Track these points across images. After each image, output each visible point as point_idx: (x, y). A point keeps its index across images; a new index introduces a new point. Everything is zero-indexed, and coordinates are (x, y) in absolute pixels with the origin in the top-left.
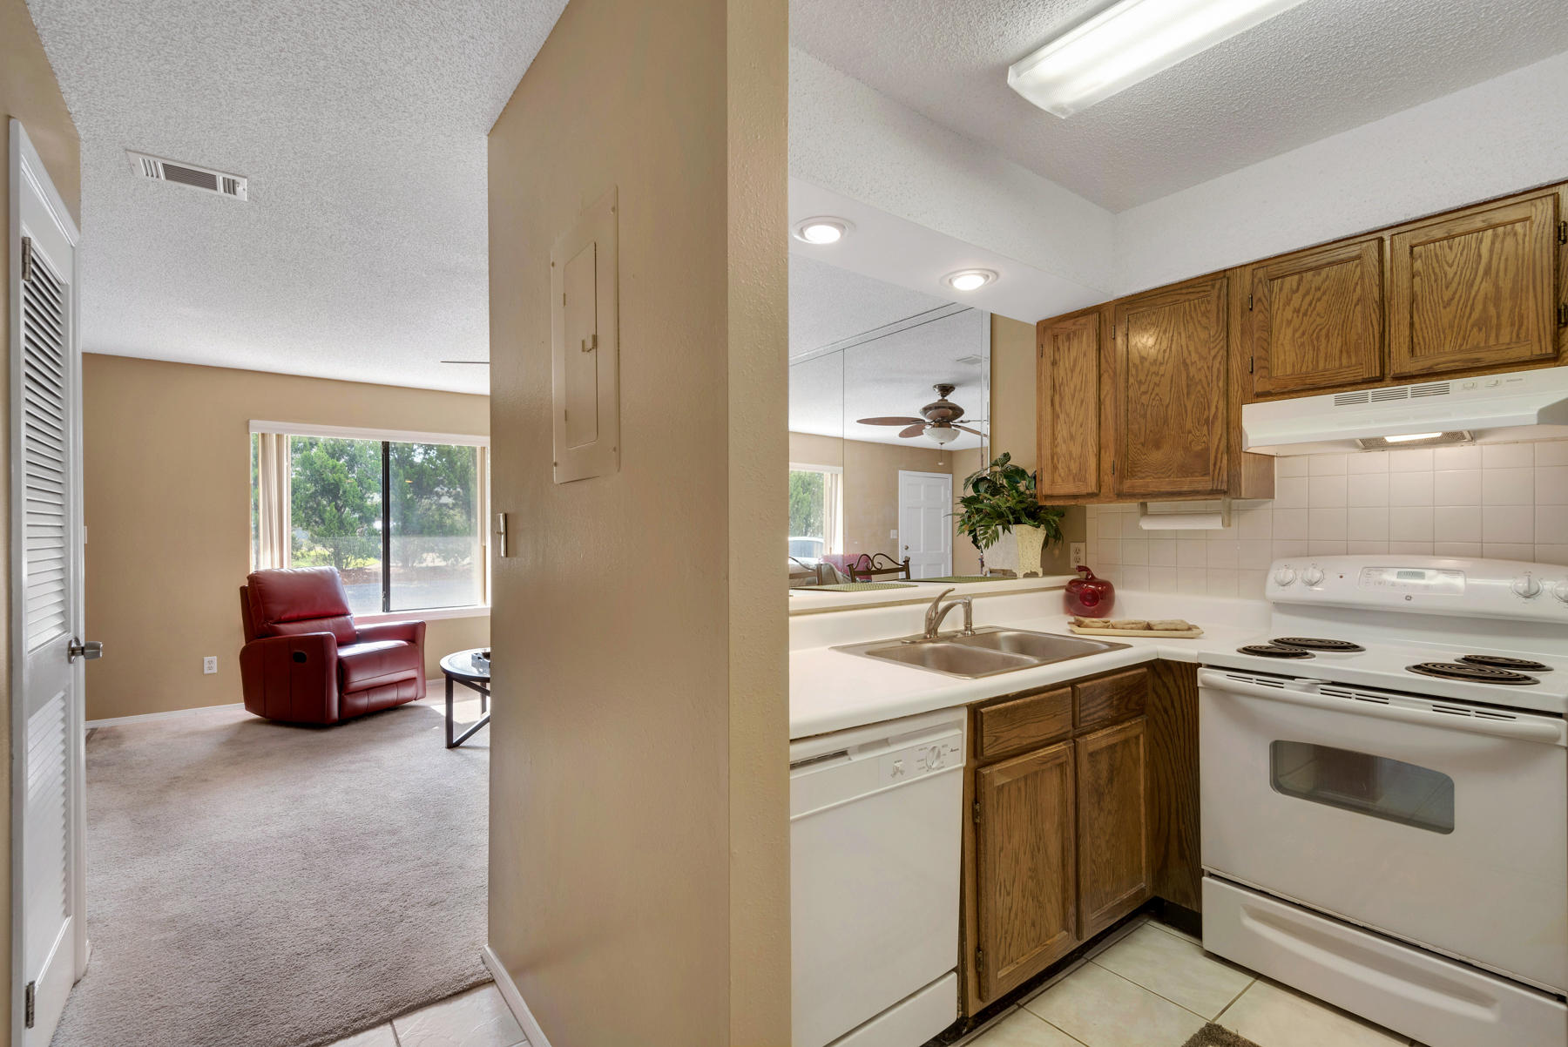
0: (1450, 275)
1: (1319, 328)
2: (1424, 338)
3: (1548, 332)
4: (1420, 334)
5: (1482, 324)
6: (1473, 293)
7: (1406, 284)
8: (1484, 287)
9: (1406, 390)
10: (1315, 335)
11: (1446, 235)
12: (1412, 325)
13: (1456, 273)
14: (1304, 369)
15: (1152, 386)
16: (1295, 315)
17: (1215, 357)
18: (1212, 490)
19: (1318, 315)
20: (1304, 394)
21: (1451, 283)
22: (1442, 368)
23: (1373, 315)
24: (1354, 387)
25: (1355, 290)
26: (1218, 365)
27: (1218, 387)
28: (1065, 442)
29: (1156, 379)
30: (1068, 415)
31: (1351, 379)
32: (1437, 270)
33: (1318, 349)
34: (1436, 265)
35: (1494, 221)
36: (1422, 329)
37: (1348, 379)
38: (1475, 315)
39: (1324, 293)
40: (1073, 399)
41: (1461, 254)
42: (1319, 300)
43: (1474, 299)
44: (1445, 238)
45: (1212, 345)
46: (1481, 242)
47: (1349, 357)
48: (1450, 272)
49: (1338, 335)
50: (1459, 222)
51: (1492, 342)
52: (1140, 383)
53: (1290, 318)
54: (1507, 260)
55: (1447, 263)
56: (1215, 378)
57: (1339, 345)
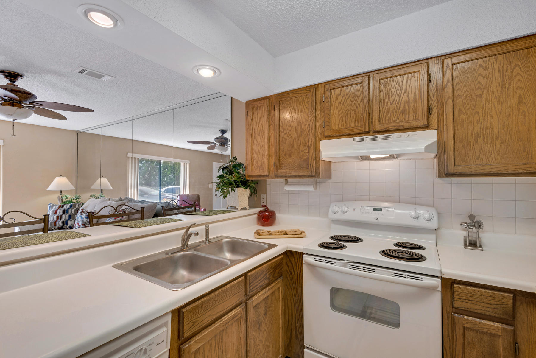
0: (393, 92)
1: (348, 110)
2: (384, 117)
3: (426, 116)
4: (382, 115)
5: (403, 112)
6: (401, 99)
7: (378, 95)
8: (404, 98)
9: (377, 137)
10: (346, 113)
11: (392, 76)
12: (380, 111)
13: (395, 91)
14: (342, 127)
15: (288, 131)
16: (339, 104)
17: (311, 120)
18: (310, 175)
19: (347, 105)
20: (342, 137)
21: (393, 95)
22: (390, 128)
23: (366, 106)
24: (359, 135)
25: (360, 96)
26: (312, 124)
27: (312, 133)
28: (256, 153)
29: (290, 128)
30: (257, 142)
31: (358, 131)
32: (388, 89)
33: (347, 119)
34: (388, 87)
35: (408, 72)
36: (383, 113)
37: (358, 132)
38: (401, 109)
39: (349, 96)
40: (259, 135)
41: (397, 84)
42: (348, 99)
43: (401, 102)
44: (391, 77)
45: (310, 115)
46: (403, 79)
47: (358, 123)
48: (393, 90)
49: (354, 113)
50: (396, 71)
51: (407, 119)
52: (284, 130)
53: (337, 106)
54: (412, 87)
55: (392, 87)
56: (311, 129)
57: (355, 117)
